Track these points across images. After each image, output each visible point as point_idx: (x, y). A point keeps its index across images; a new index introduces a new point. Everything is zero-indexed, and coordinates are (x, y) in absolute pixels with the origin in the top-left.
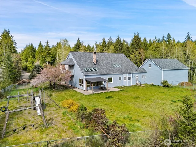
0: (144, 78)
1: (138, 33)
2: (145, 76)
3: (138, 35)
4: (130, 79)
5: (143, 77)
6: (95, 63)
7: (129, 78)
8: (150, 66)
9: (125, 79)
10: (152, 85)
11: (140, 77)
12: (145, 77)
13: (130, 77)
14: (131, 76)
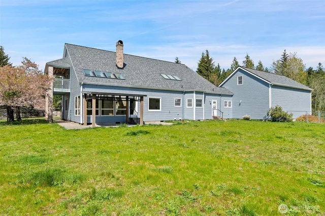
0: (227, 107)
1: (207, 51)
2: (230, 103)
3: (207, 55)
4: (200, 105)
5: (226, 105)
6: (121, 65)
7: (199, 103)
8: (240, 82)
9: (190, 105)
10: (247, 119)
11: (220, 104)
12: (230, 106)
13: (200, 101)
14: (202, 97)
